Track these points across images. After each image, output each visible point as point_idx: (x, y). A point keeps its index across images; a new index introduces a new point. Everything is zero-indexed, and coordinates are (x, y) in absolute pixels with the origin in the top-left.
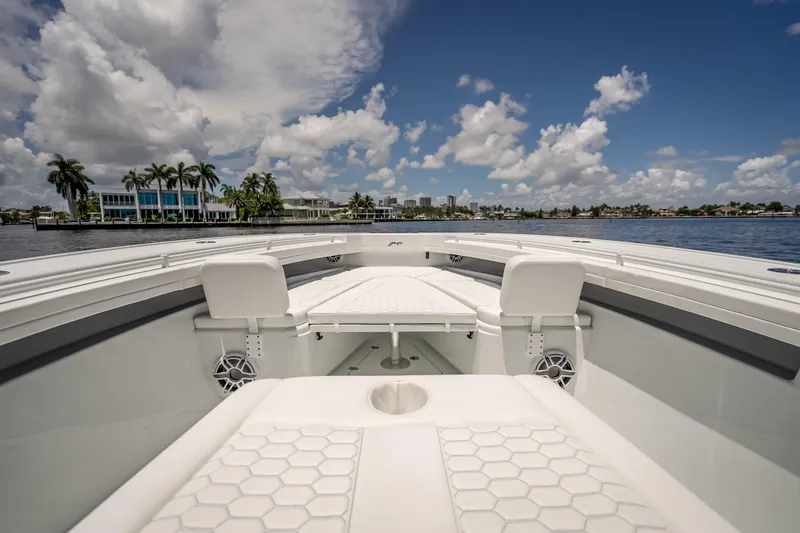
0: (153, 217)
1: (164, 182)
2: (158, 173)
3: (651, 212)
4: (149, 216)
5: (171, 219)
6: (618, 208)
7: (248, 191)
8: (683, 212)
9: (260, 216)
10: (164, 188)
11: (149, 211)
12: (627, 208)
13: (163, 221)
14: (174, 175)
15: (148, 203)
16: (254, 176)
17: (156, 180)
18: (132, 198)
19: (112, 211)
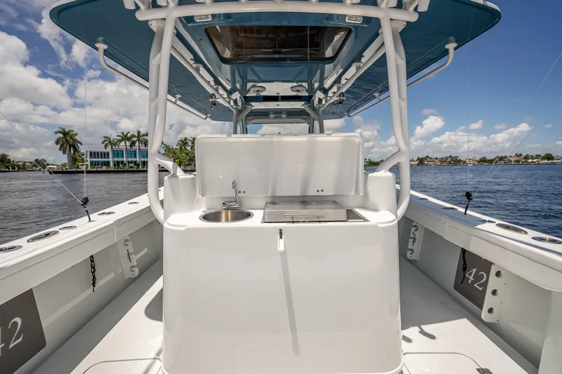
0: (121, 166)
1: (128, 144)
2: (125, 137)
3: (460, 161)
4: (118, 165)
5: (132, 167)
6: (437, 158)
7: (181, 149)
8: (483, 161)
9: (189, 165)
10: (128, 147)
11: (118, 162)
12: (443, 158)
13: (126, 168)
14: (135, 139)
15: (118, 157)
16: (186, 139)
17: (123, 142)
18: (108, 154)
19: (95, 162)
